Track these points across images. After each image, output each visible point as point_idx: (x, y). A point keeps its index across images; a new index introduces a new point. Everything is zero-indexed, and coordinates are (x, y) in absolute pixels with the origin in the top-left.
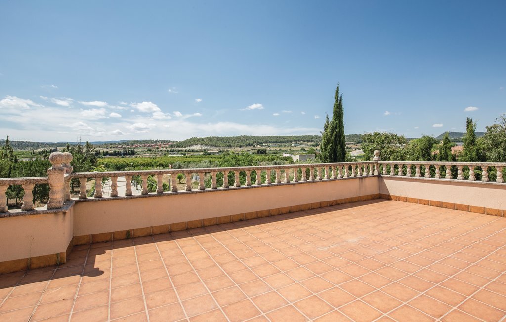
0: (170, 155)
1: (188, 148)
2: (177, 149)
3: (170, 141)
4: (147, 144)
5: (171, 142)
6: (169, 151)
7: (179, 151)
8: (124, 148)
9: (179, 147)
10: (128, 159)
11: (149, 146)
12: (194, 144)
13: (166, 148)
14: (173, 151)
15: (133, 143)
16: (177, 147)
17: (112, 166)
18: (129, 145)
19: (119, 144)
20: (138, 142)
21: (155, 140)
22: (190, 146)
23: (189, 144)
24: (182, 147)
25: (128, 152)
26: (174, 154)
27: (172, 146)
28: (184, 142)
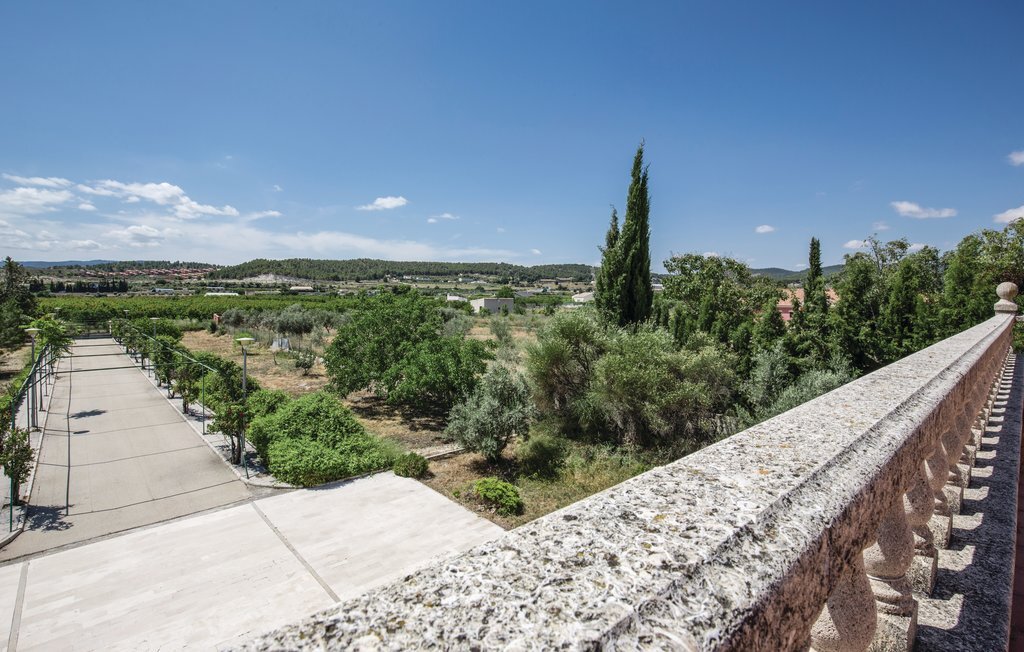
0: (209, 294)
1: (247, 281)
2: (224, 281)
3: (207, 266)
4: (154, 270)
5: (210, 266)
6: (205, 285)
7: (227, 286)
8: (102, 276)
9: (228, 277)
10: (113, 301)
11: (160, 274)
12: (260, 273)
13: (199, 278)
14: (216, 285)
15: (123, 266)
16: (223, 278)
17: (75, 315)
18: (112, 271)
19: (89, 267)
20: (133, 264)
21: (172, 262)
22: (252, 276)
23: (250, 272)
24: (235, 278)
25: (111, 285)
26: (218, 291)
27: (212, 275)
28: (238, 267)
